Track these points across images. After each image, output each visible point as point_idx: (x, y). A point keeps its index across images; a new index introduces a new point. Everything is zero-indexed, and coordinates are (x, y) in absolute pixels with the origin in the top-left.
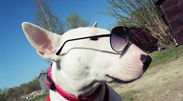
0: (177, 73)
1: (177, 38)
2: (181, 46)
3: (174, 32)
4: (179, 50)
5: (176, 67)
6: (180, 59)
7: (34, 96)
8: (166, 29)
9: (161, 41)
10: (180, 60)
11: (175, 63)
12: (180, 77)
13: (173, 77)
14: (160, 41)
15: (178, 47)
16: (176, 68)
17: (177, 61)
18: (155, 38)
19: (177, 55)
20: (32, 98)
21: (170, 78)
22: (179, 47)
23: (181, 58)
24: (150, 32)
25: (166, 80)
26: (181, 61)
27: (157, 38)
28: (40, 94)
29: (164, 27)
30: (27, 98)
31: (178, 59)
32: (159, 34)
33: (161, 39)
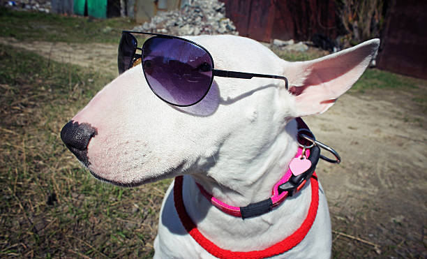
0: (351, 128)
1: (383, 53)
2: (379, 71)
3: (386, 37)
4: (374, 78)
5: (354, 114)
6: (365, 100)
7: (28, 7)
8: (377, 21)
9: (350, 38)
10: (367, 103)
11: (355, 104)
12: (357, 143)
13: (342, 133)
14: (348, 38)
15: (374, 69)
16: (353, 117)
17: (359, 100)
18: (343, 26)
19: (364, 87)
20: (21, 9)
21: (334, 130)
22: (375, 72)
23: (368, 98)
24: (342, 8)
25: (325, 130)
26: (368, 105)
27: (347, 28)
28: (42, 10)
29: (376, 17)
30: (11, 4)
31: (363, 97)
32: (356, 24)
33: (353, 36)
